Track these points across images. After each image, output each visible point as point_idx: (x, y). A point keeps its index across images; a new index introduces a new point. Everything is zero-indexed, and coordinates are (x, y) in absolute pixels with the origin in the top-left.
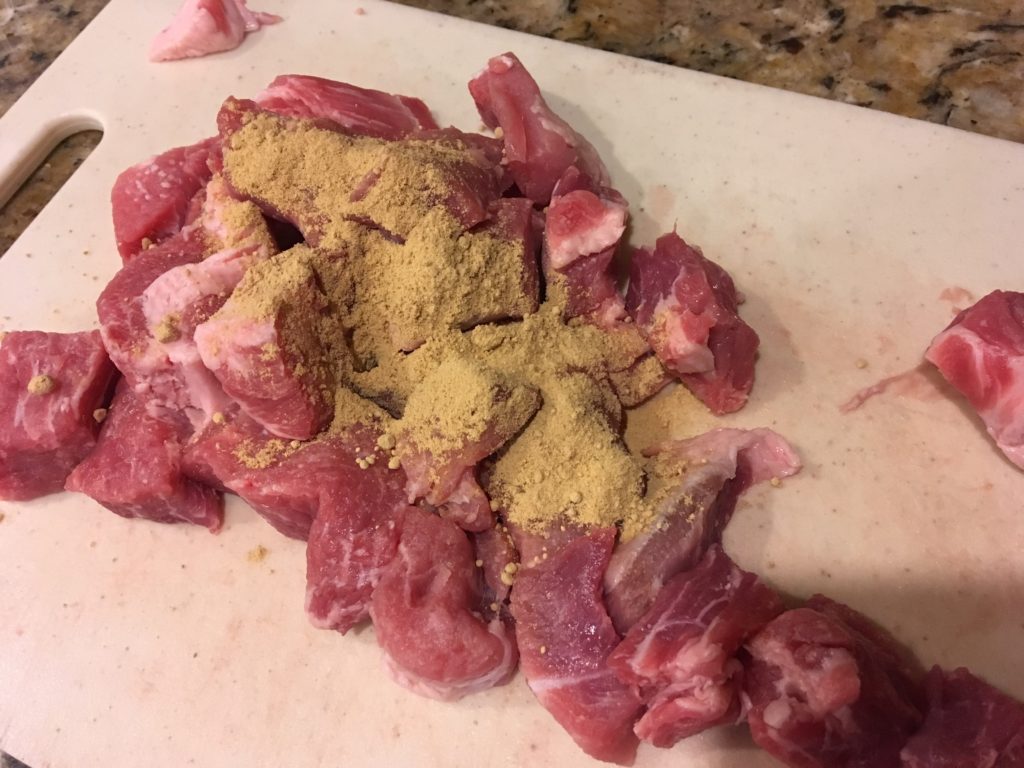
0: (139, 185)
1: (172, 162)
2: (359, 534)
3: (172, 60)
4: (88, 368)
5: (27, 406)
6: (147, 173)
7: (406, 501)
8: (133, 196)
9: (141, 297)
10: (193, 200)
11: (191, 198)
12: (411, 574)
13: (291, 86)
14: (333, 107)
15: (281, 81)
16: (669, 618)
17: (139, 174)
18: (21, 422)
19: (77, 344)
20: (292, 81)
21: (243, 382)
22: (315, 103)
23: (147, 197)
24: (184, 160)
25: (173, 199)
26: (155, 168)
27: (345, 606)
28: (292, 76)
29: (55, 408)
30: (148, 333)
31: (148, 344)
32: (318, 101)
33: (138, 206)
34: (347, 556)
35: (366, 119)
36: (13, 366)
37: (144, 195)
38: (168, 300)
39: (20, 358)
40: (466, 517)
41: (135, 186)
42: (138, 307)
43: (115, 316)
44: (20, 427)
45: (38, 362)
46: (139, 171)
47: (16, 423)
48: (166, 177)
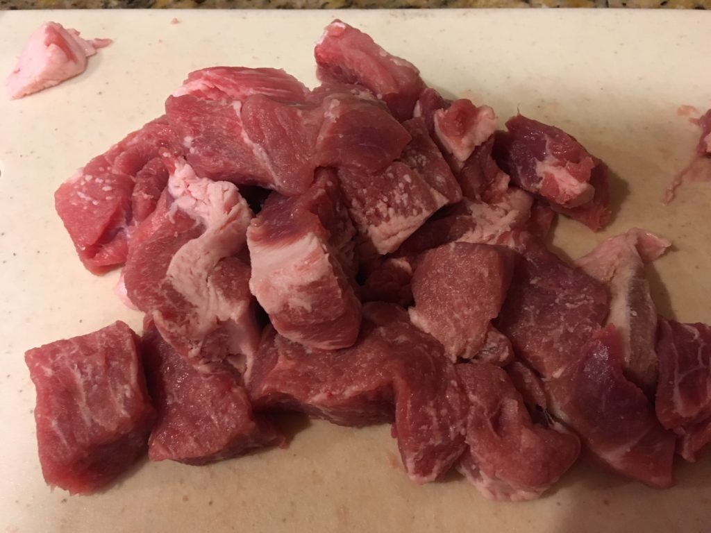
0: (82, 195)
1: (101, 169)
2: (435, 399)
3: (31, 94)
4: (130, 354)
5: (89, 404)
6: (83, 183)
7: (451, 362)
8: (80, 206)
9: (166, 279)
10: (134, 195)
11: (132, 194)
12: (488, 414)
13: (207, 78)
14: (248, 86)
15: (195, 76)
16: (681, 372)
17: (76, 187)
18: (92, 421)
19: (107, 338)
20: (208, 73)
21: (306, 314)
22: (231, 86)
23: (95, 203)
24: (109, 165)
25: (119, 198)
26: (89, 178)
27: (444, 459)
28: (206, 70)
29: (120, 396)
30: (191, 306)
31: (196, 313)
32: (233, 84)
33: (89, 211)
34: (435, 419)
35: (273, 90)
36: (53, 376)
37: (90, 202)
38: (191, 273)
39: (54, 368)
40: (499, 358)
41: (79, 198)
42: (169, 287)
43: (154, 301)
44: (95, 425)
45: (76, 365)
46: (74, 185)
47: (89, 424)
48: (104, 182)
